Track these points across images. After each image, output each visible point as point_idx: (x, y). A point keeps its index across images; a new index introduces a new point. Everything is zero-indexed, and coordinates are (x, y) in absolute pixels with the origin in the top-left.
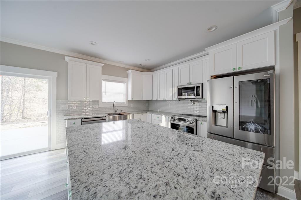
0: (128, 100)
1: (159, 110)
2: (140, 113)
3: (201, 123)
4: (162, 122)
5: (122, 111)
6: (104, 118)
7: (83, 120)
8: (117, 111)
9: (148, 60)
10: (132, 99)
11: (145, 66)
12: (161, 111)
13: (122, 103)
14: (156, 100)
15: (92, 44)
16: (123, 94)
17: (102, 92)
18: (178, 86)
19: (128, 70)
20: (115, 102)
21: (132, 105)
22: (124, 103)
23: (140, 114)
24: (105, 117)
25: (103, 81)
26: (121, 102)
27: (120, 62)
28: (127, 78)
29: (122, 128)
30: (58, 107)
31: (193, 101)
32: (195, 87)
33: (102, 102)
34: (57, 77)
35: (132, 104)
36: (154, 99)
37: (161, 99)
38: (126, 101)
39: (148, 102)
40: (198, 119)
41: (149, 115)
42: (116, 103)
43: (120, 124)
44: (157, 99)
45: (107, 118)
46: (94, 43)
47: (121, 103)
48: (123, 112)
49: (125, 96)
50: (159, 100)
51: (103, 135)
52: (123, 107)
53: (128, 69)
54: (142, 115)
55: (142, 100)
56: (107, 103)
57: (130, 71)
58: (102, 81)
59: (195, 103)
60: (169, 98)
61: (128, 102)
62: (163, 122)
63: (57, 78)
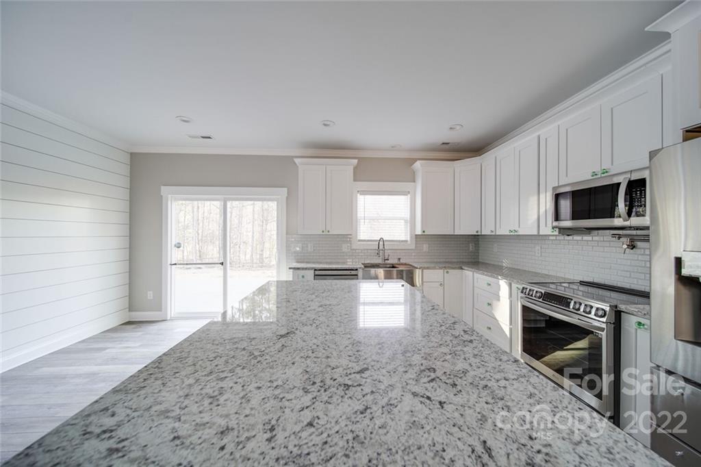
0: (416, 235)
1: (505, 263)
2: (441, 268)
3: (640, 324)
4: (499, 300)
5: (399, 259)
6: (353, 272)
7: (317, 273)
8: (388, 260)
9: (458, 127)
10: (424, 232)
11: (458, 144)
12: (511, 266)
13: (402, 241)
14: (489, 233)
15: (325, 125)
16: (406, 221)
17: (358, 218)
18: (554, 188)
19: (414, 163)
20: (384, 239)
21: (425, 247)
22: (407, 241)
23: (442, 271)
24: (357, 270)
25: (361, 194)
26: (398, 239)
27: (393, 148)
28: (414, 182)
29: (402, 300)
30: (288, 247)
31: (626, 236)
32: (619, 184)
33: (358, 239)
34: (286, 195)
35: (427, 245)
36: (486, 232)
37: (503, 231)
38: (411, 237)
39: (476, 239)
40: (622, 307)
41: (468, 273)
42: (387, 241)
43: (397, 289)
44: (492, 232)
45: (360, 273)
46: (328, 123)
47: (399, 241)
48: (402, 261)
49: (409, 224)
50: (497, 234)
51: (361, 308)
52: (403, 251)
53: (413, 159)
54: (447, 272)
55: (452, 234)
56: (368, 241)
57: (418, 164)
58: (358, 195)
59: (639, 244)
60: (528, 228)
61: (416, 238)
62: (501, 299)
63: (287, 198)
